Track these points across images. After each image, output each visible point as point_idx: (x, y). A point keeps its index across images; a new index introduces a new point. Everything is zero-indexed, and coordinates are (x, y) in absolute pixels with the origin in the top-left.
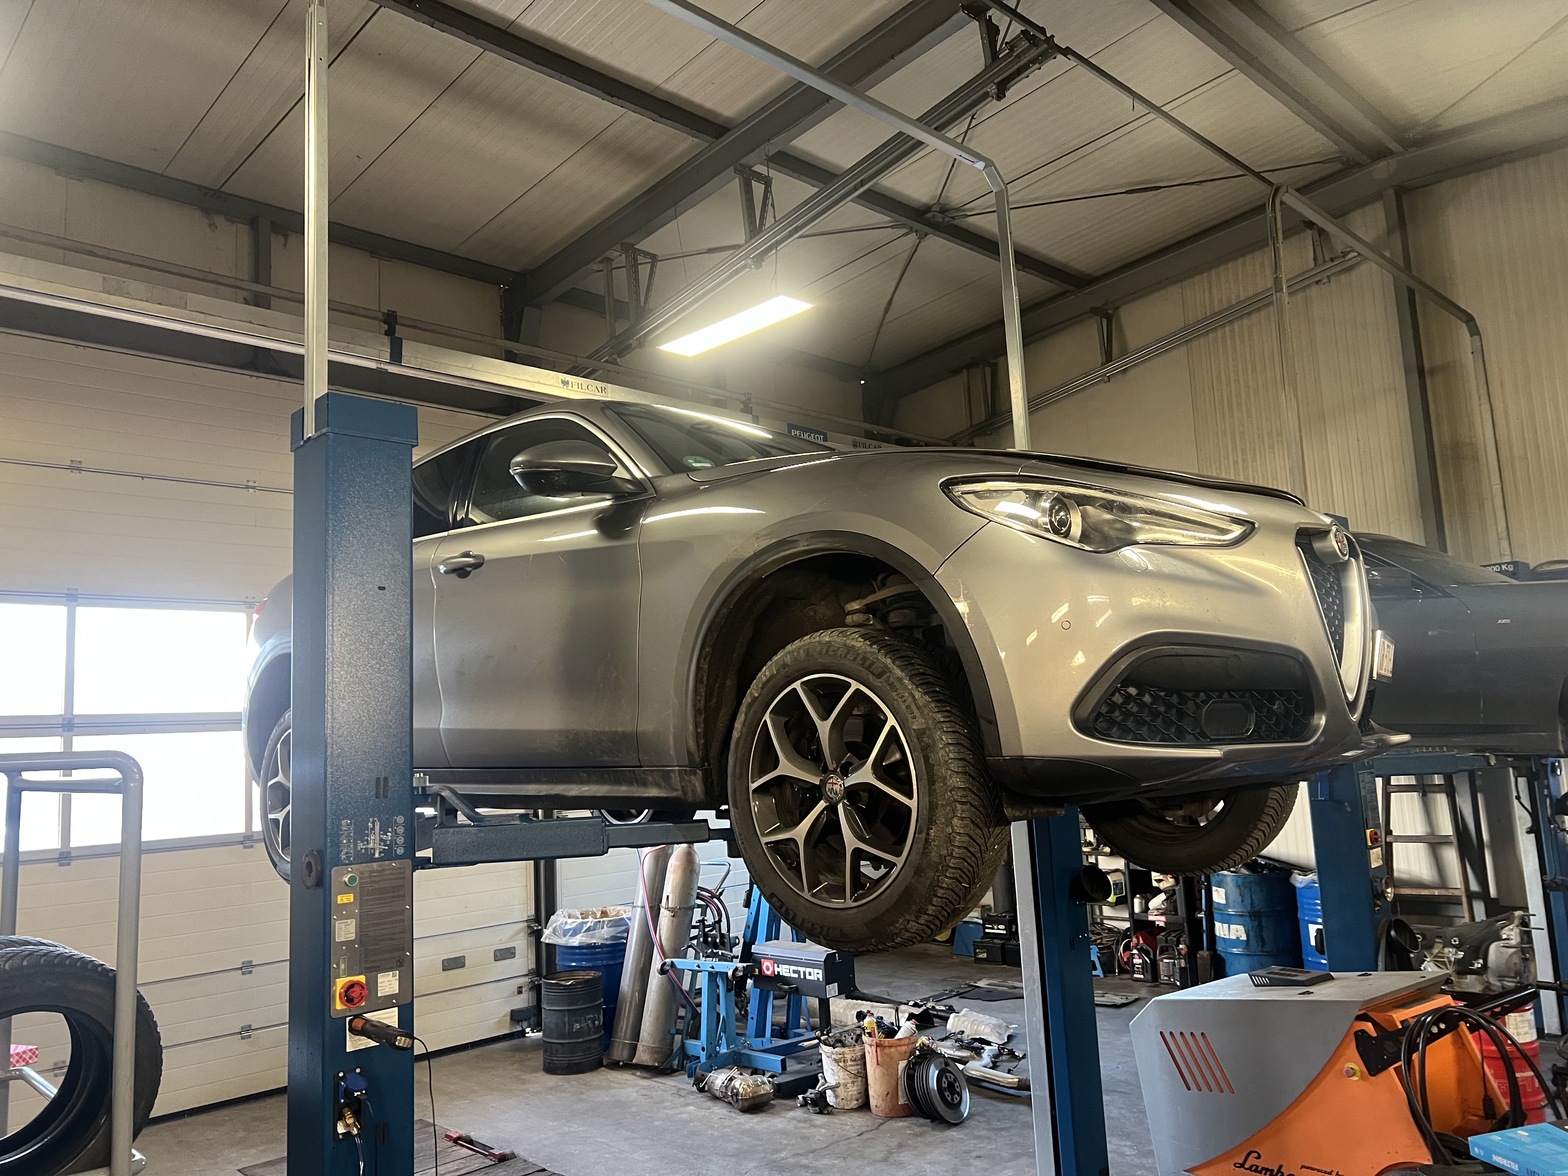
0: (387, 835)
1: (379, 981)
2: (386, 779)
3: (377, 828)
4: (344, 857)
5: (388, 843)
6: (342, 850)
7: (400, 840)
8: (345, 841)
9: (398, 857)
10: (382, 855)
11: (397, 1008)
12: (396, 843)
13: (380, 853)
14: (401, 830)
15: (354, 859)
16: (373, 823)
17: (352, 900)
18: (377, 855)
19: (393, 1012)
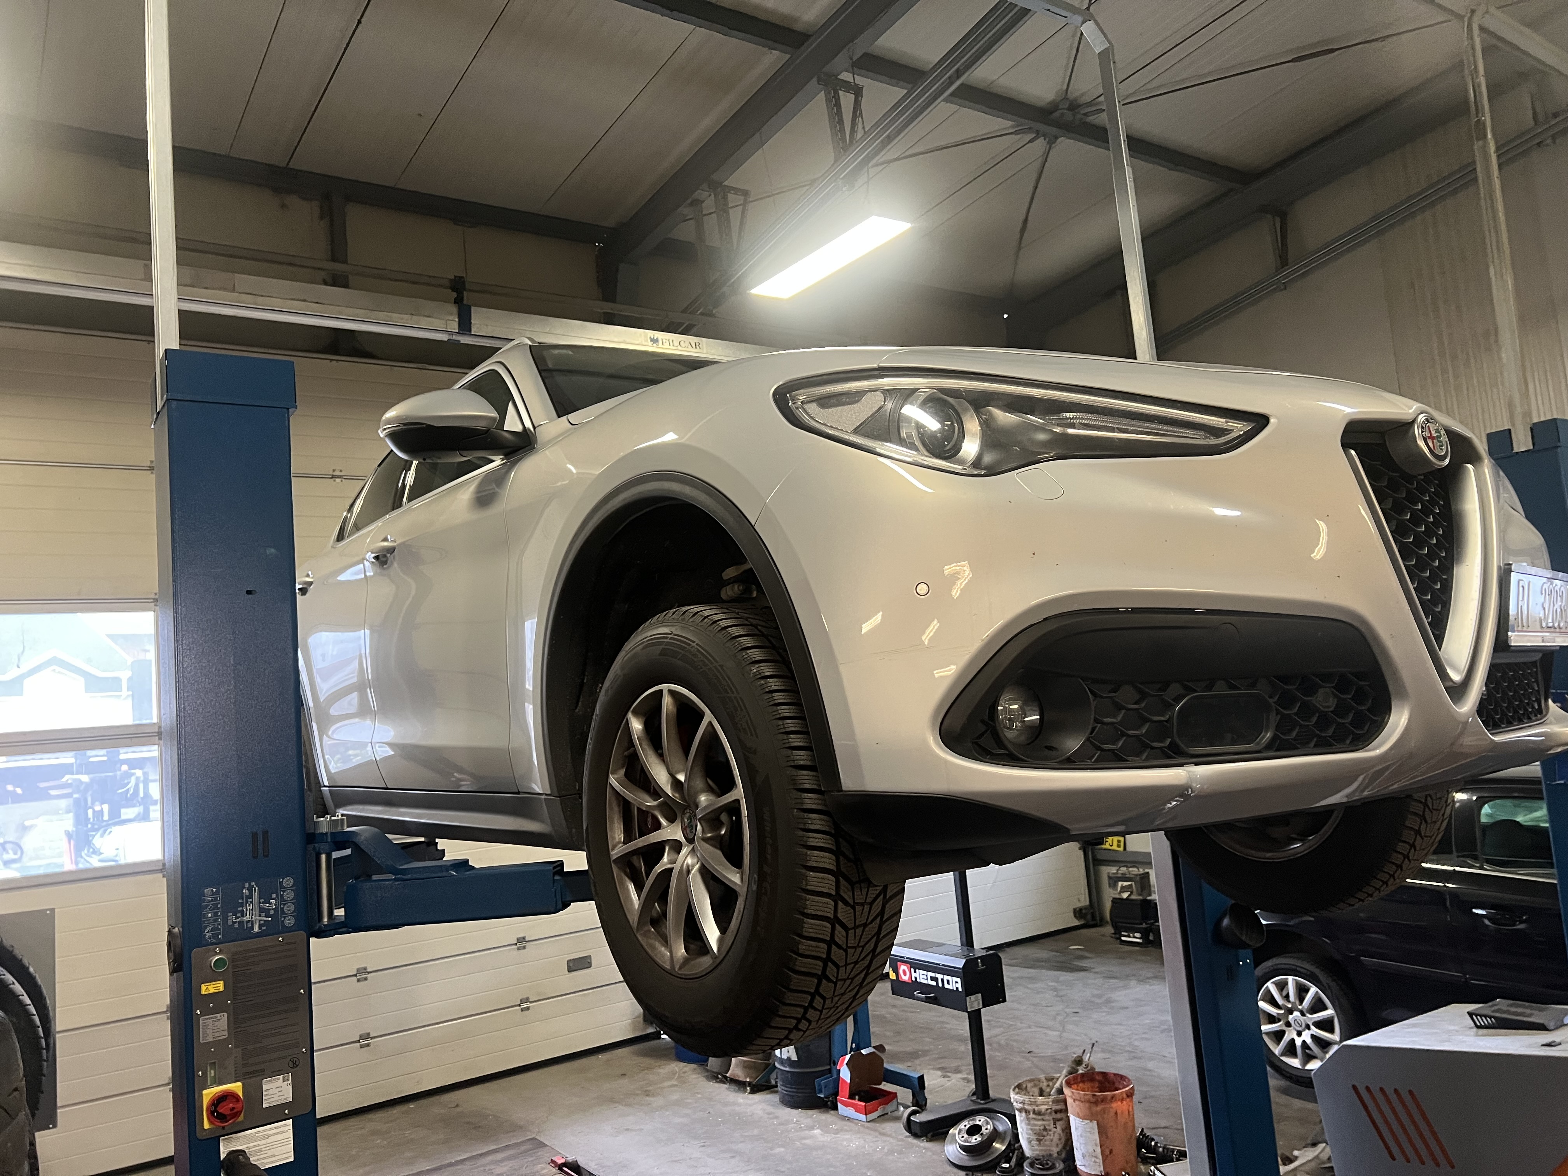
0: (270, 903)
1: (264, 1087)
2: (265, 833)
3: (256, 895)
4: (208, 935)
5: (272, 912)
6: (206, 927)
7: (290, 908)
8: (210, 915)
9: (286, 930)
10: (264, 928)
11: (291, 1121)
12: (283, 912)
13: (260, 926)
14: (289, 895)
15: (223, 936)
16: (250, 889)
17: (222, 989)
18: (256, 929)
19: (286, 1125)
